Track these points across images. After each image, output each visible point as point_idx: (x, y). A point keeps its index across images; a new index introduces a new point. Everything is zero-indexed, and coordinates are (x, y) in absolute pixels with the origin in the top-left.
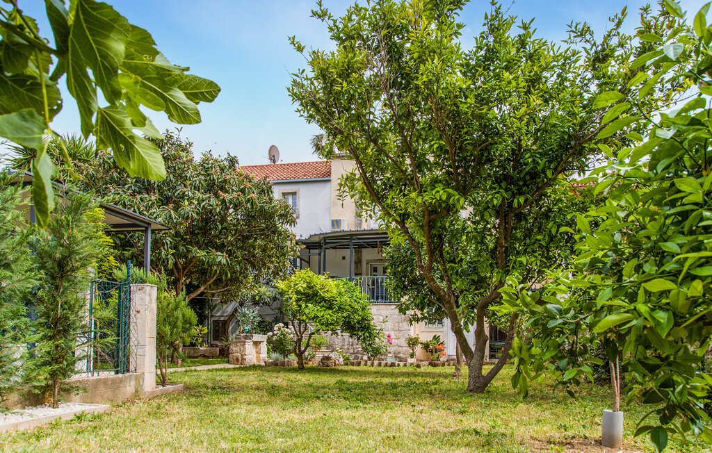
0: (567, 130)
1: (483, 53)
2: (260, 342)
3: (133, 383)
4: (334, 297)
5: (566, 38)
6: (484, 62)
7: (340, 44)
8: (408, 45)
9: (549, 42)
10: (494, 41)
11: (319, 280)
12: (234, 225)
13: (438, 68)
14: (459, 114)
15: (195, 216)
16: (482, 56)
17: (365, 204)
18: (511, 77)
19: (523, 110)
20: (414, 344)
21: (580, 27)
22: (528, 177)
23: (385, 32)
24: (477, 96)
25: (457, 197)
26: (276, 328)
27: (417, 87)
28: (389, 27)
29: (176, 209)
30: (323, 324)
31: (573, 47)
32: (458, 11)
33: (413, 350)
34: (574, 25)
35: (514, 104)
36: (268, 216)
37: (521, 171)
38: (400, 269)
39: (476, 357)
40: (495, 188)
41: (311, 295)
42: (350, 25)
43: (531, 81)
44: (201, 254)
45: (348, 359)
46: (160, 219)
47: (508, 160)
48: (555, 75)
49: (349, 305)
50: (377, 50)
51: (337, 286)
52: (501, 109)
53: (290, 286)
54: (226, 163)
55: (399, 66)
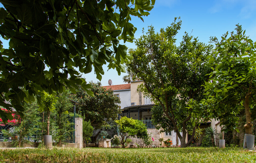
0: (209, 68)
1: (183, 47)
2: (109, 141)
3: (77, 146)
4: (135, 125)
5: (209, 41)
6: (183, 50)
7: (138, 46)
8: (159, 46)
9: (203, 44)
10: (186, 43)
11: (129, 120)
12: (100, 104)
13: (170, 52)
14: (176, 65)
15: (89, 100)
16: (182, 48)
17: (146, 93)
18: (191, 54)
19: (195, 63)
20: (161, 141)
21: (214, 38)
22: (198, 83)
23: (153, 43)
24: (181, 60)
25: (176, 89)
26: (114, 136)
27: (163, 58)
28: (154, 41)
29: (83, 98)
30: (131, 133)
31: (211, 44)
32: (175, 36)
33: (161, 142)
34: (212, 37)
35: (193, 61)
36: (111, 101)
37: (196, 81)
38: (156, 115)
39: (183, 138)
40: (188, 86)
41: (127, 124)
42: (141, 41)
43: (198, 54)
44: (90, 112)
45: (139, 146)
46: (78, 102)
47: (191, 78)
48: (206, 52)
49: (140, 127)
50: (150, 48)
51: (136, 122)
52: (189, 63)
53: (120, 122)
54: (98, 84)
55: (157, 52)
